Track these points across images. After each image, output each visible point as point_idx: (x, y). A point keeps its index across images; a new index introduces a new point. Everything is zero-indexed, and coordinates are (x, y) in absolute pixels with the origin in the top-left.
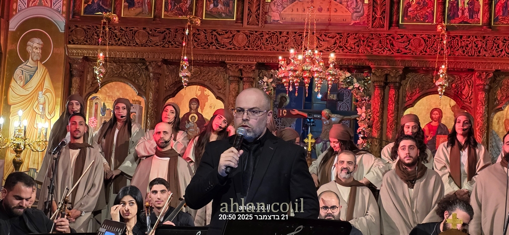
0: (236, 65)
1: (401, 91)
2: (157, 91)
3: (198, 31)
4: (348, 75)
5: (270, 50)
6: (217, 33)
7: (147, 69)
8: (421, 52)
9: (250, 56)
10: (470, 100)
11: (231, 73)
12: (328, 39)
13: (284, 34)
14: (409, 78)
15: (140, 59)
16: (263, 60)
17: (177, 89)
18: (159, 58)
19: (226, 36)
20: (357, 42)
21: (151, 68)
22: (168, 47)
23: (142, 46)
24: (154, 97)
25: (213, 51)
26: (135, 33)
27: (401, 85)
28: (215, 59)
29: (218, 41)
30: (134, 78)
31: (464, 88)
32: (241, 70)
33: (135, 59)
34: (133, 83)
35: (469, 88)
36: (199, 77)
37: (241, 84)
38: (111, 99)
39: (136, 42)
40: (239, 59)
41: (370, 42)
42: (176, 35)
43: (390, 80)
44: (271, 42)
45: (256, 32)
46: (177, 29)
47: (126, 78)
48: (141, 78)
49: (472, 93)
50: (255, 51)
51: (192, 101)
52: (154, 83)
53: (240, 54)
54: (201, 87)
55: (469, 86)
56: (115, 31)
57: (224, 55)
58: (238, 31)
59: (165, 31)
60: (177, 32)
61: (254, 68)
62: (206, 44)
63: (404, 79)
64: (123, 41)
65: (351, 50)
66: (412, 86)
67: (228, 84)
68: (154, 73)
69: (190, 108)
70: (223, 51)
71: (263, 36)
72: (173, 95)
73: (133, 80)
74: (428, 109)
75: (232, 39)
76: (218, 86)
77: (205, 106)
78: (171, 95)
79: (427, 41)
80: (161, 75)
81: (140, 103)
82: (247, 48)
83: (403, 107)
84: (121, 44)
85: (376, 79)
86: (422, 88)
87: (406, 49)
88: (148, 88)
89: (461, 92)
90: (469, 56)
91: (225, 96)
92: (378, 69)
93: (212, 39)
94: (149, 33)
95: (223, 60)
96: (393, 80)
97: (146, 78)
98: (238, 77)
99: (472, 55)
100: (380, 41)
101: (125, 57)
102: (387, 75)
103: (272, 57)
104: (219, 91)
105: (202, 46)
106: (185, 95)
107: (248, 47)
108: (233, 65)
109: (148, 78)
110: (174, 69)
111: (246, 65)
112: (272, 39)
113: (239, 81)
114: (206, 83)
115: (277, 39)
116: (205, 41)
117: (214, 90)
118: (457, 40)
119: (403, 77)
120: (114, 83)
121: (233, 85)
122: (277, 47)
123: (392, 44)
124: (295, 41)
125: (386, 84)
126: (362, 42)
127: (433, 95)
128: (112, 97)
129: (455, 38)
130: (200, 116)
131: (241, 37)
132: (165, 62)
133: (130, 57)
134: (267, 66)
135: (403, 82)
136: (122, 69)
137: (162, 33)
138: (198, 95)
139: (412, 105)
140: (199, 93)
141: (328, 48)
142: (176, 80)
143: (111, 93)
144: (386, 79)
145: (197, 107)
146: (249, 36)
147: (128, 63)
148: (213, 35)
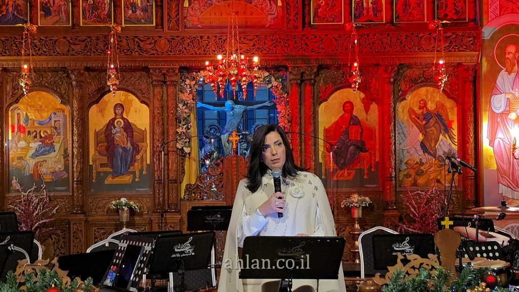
0: (159, 69)
1: (315, 87)
2: (81, 99)
3: (120, 38)
4: (267, 74)
5: (192, 54)
6: (139, 39)
7: (68, 77)
8: (333, 51)
9: (173, 61)
10: (377, 92)
11: (154, 78)
12: (247, 42)
13: (205, 38)
14: (322, 74)
15: (62, 68)
16: (185, 64)
17: (101, 96)
18: (82, 66)
19: (148, 42)
20: (275, 43)
21: (73, 76)
22: (90, 55)
23: (63, 55)
24: (79, 105)
25: (137, 57)
26: (55, 42)
27: (315, 81)
28: (138, 65)
29: (140, 47)
30: (56, 86)
31: (372, 82)
32: (164, 74)
33: (56, 68)
34: (55, 92)
35: (376, 81)
36: (122, 83)
37: (165, 88)
38: (34, 109)
39: (57, 51)
40: (162, 64)
41: (286, 43)
42: (97, 43)
43: (305, 77)
44: (192, 47)
45: (177, 37)
46: (98, 37)
47: (47, 87)
48: (63, 86)
49: (379, 86)
50: (178, 55)
51: (116, 106)
52: (76, 91)
53: (163, 59)
54: (125, 92)
55: (376, 79)
56: (35, 41)
57: (147, 61)
58: (160, 37)
59: (86, 39)
60: (98, 40)
61: (177, 71)
62: (128, 51)
63: (318, 75)
64: (43, 51)
65: (268, 52)
66: (325, 82)
67: (151, 88)
68: (77, 82)
69: (115, 113)
70: (145, 57)
71: (184, 41)
72: (97, 102)
73: (55, 89)
74: (341, 103)
75: (155, 45)
76: (142, 91)
77: (129, 111)
78: (95, 102)
79: (338, 40)
80: (83, 82)
81: (63, 111)
82: (169, 53)
83: (319, 102)
84: (42, 54)
85: (292, 77)
86: (335, 83)
87: (320, 48)
88: (71, 96)
89: (369, 85)
90: (376, 52)
91: (150, 100)
92: (295, 68)
93: (134, 45)
94: (70, 42)
95: (147, 64)
96: (309, 77)
97: (69, 86)
98: (162, 81)
99: (378, 52)
100: (296, 42)
101: (46, 66)
102: (302, 73)
103: (194, 61)
104: (143, 95)
105: (124, 53)
106: (109, 101)
107: (171, 52)
108: (156, 69)
109: (70, 85)
110: (96, 76)
111: (169, 69)
112: (193, 43)
113: (162, 85)
114: (130, 88)
115: (199, 43)
116: (127, 47)
117: (138, 95)
118: (365, 38)
119: (317, 74)
120: (35, 92)
121: (158, 90)
122: (199, 51)
123: (306, 44)
124: (216, 44)
125: (302, 81)
126: (278, 43)
127: (344, 89)
128: (34, 107)
129: (362, 36)
130: (126, 120)
131: (163, 42)
132: (87, 69)
133: (52, 66)
134: (190, 69)
135: (317, 79)
136: (43, 79)
137: (83, 41)
138: (122, 100)
139: (326, 100)
140: (123, 99)
141: (248, 50)
142: (99, 87)
143: (33, 103)
144: (302, 77)
145: (122, 113)
146: (171, 42)
147: (48, 72)
148: (134, 41)
